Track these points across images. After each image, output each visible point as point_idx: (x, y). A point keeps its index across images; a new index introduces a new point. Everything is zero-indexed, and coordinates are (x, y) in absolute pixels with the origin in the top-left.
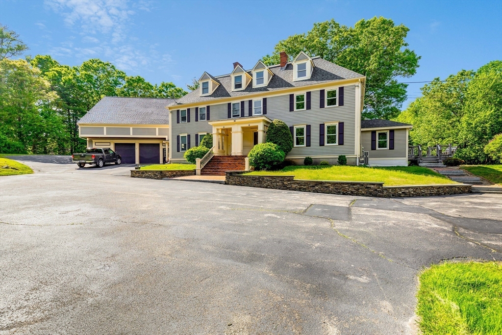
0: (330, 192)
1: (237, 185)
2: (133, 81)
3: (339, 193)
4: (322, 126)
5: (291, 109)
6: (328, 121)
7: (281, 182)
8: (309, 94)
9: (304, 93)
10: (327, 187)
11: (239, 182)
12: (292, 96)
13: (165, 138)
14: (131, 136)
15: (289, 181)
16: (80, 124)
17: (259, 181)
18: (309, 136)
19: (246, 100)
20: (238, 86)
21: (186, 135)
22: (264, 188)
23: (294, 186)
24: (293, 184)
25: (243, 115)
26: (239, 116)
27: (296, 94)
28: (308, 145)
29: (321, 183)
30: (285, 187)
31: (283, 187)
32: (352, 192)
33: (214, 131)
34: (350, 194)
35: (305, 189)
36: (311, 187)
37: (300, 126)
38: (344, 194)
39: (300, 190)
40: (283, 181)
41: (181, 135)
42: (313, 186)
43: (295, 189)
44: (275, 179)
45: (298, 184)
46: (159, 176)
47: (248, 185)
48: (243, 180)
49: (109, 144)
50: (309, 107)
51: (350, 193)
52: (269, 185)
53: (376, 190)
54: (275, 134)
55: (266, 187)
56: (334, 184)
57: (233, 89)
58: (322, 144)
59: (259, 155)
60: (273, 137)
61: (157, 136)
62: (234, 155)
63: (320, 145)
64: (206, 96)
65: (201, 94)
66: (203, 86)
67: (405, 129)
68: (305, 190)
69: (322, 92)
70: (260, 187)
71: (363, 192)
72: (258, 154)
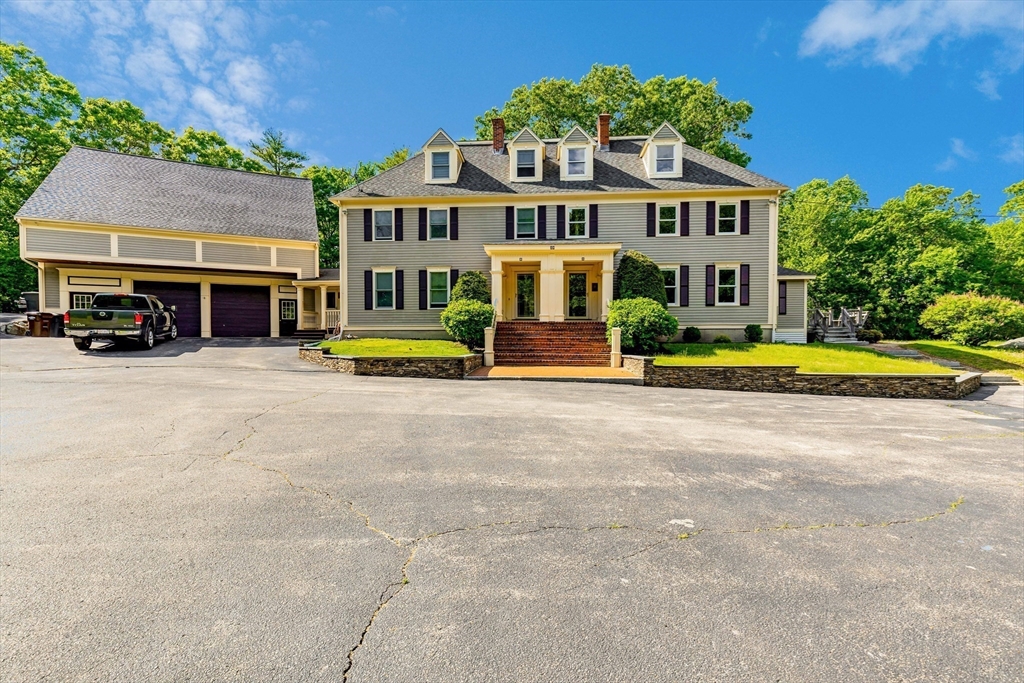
0: (868, 395)
1: (672, 386)
2: (111, 112)
3: (883, 395)
4: (710, 269)
5: (651, 233)
6: (723, 261)
7: (772, 378)
8: (685, 206)
9: (676, 203)
10: (861, 385)
11: (677, 381)
12: (651, 207)
13: (295, 275)
14: (199, 263)
15: (789, 375)
16: (26, 222)
17: (725, 378)
18: (685, 286)
19: (551, 204)
20: (525, 171)
21: (393, 270)
22: (735, 390)
23: (799, 385)
24: (797, 381)
25: (542, 236)
26: (533, 236)
27: (660, 203)
28: (685, 303)
29: (852, 378)
30: (782, 388)
31: (776, 389)
32: (906, 393)
33: (496, 267)
34: (903, 397)
35: (821, 390)
36: (832, 385)
37: (668, 267)
38: (892, 396)
39: (811, 391)
40: (777, 375)
41: (375, 271)
42: (837, 385)
43: (801, 391)
44: (759, 372)
45: (807, 380)
46: (452, 371)
47: (698, 386)
48: (688, 375)
49: (117, 283)
50: (685, 232)
51: (902, 393)
52: (746, 385)
53: (945, 388)
54: (643, 280)
55: (741, 389)
56: (876, 379)
57: (512, 176)
58: (710, 303)
59: (646, 324)
60: (641, 285)
61: (274, 267)
62: (547, 321)
63: (707, 305)
64: (443, 185)
65: (428, 178)
66: (434, 162)
67: (803, 281)
68: (820, 392)
69: (711, 205)
70: (728, 389)
71: (925, 392)
72: (643, 320)
